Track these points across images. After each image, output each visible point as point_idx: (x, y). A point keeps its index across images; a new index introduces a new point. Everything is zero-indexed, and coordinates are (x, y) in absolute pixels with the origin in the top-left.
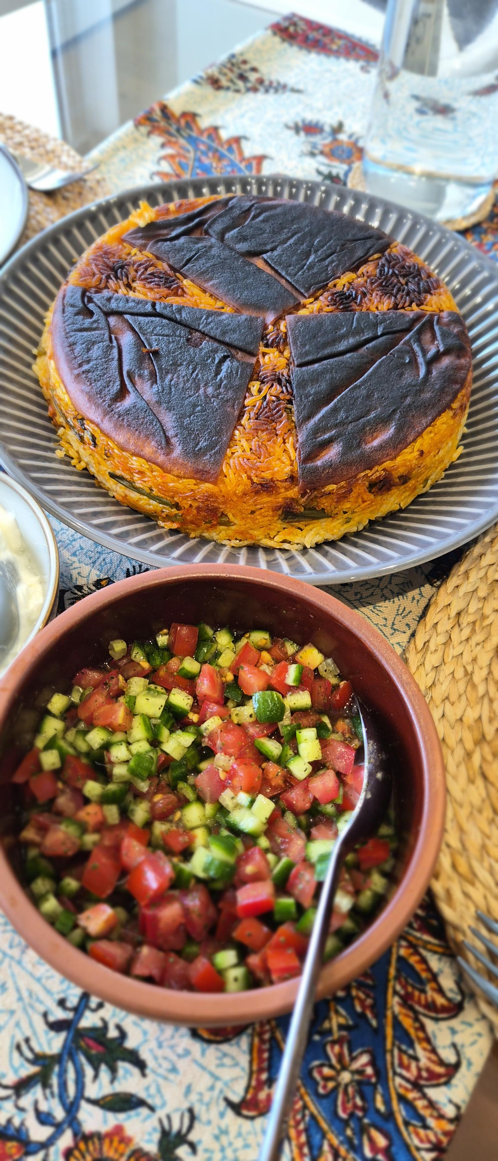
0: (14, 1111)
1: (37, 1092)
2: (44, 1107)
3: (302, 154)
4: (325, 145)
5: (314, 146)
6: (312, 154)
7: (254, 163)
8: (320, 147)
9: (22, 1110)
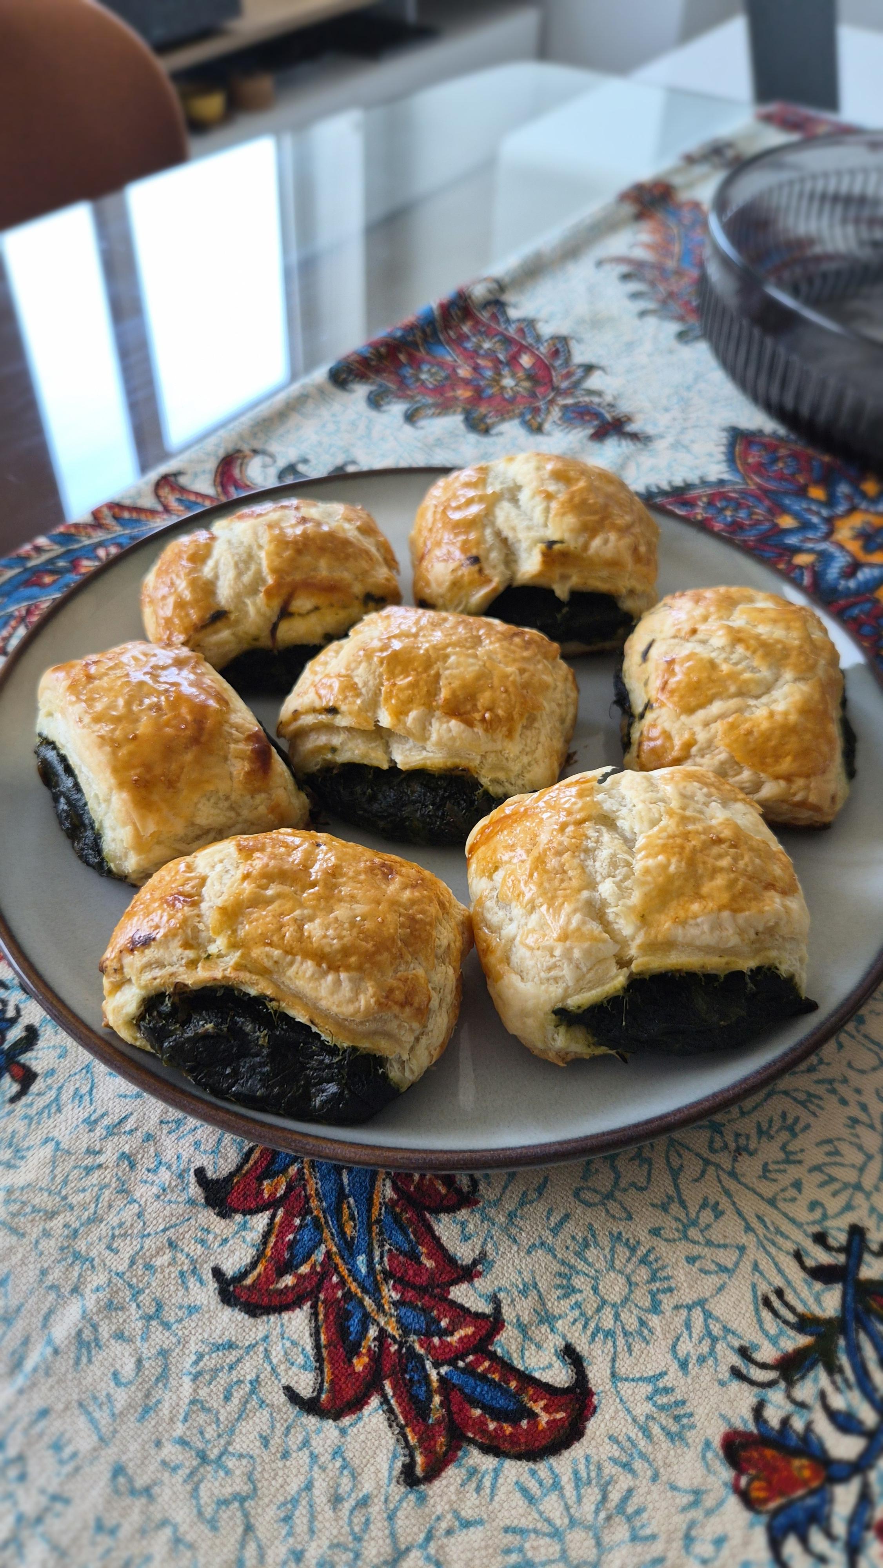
0: (789, 1407)
1: (821, 1378)
2: (838, 1402)
9: (802, 1405)
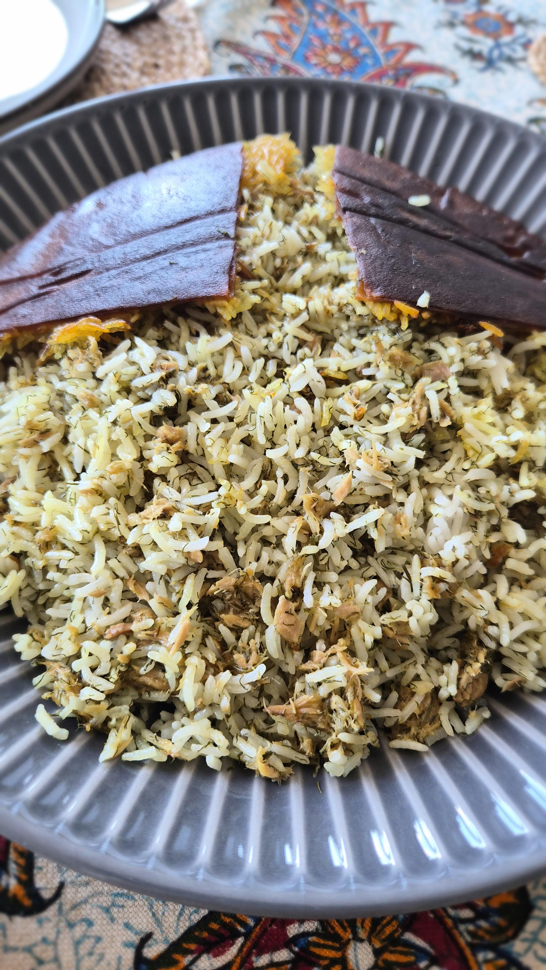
3: (440, 25)
4: (467, 16)
5: (455, 15)
6: (451, 25)
7: (380, 30)
8: (461, 17)
